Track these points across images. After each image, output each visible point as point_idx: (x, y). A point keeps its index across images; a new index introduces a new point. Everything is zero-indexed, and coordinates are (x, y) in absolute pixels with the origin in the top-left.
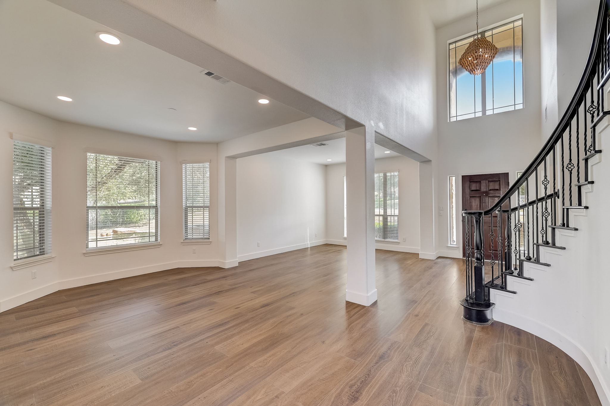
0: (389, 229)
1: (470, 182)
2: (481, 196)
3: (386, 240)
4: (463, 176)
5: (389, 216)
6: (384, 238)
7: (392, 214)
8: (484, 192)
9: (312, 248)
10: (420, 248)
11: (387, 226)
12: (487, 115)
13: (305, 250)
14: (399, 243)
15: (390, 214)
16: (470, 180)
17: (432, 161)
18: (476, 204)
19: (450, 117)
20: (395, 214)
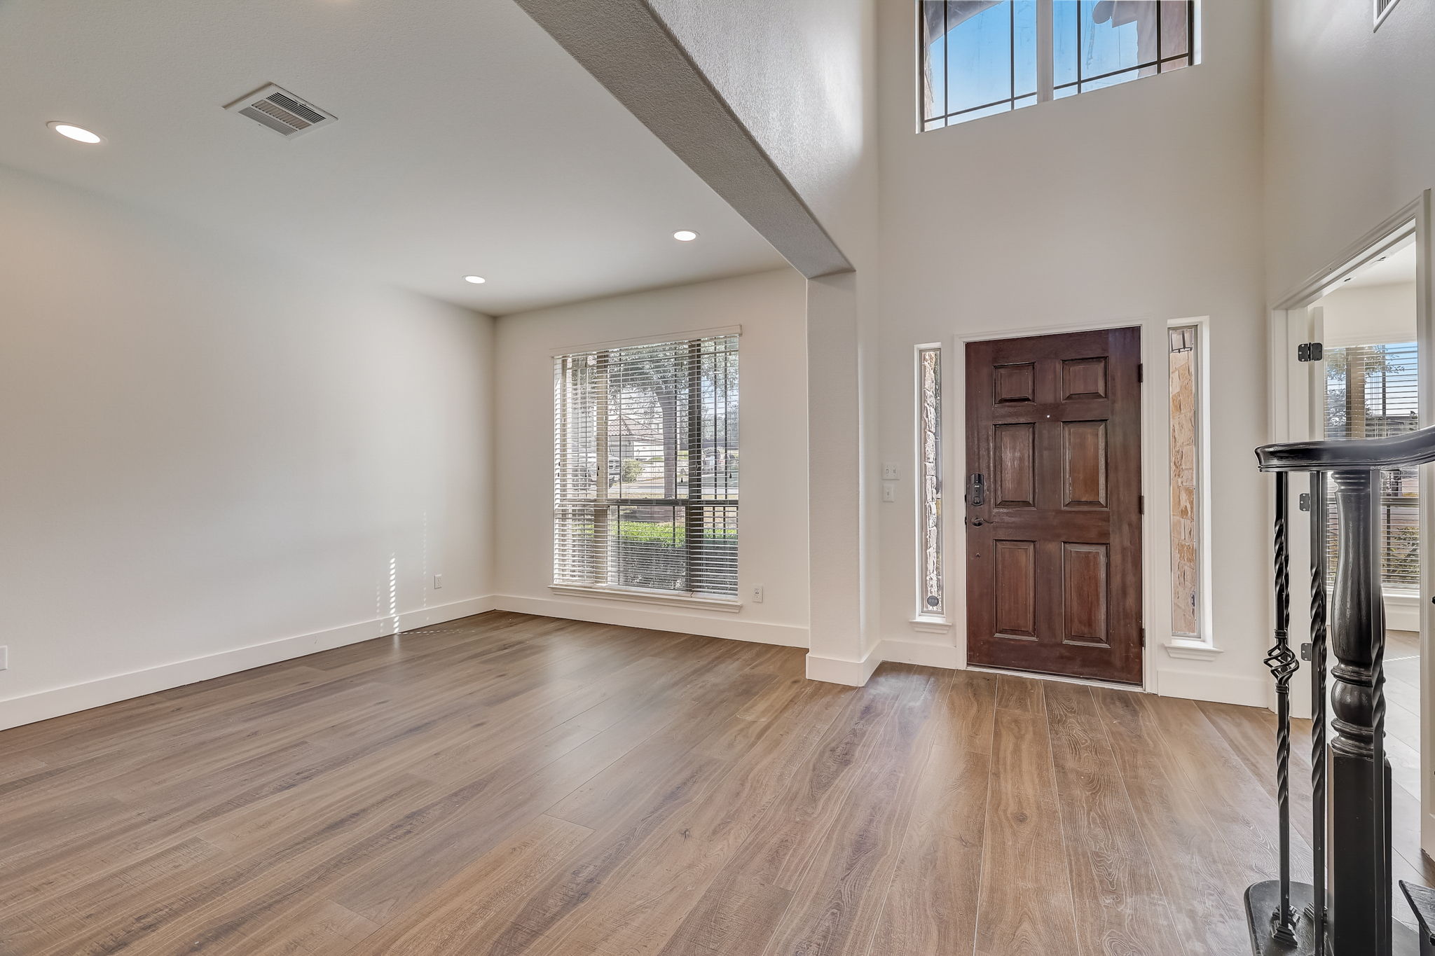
0: (707, 554)
1: (996, 367)
2: (1034, 423)
3: (699, 597)
4: (969, 346)
5: (708, 503)
6: (691, 587)
7: (719, 498)
8: (1045, 408)
9: (410, 636)
10: (808, 627)
11: (700, 542)
12: (1054, 99)
13: (383, 643)
14: (740, 607)
15: (713, 498)
16: (995, 360)
17: (857, 272)
18: (1017, 454)
19: (923, 121)
20: (729, 498)
